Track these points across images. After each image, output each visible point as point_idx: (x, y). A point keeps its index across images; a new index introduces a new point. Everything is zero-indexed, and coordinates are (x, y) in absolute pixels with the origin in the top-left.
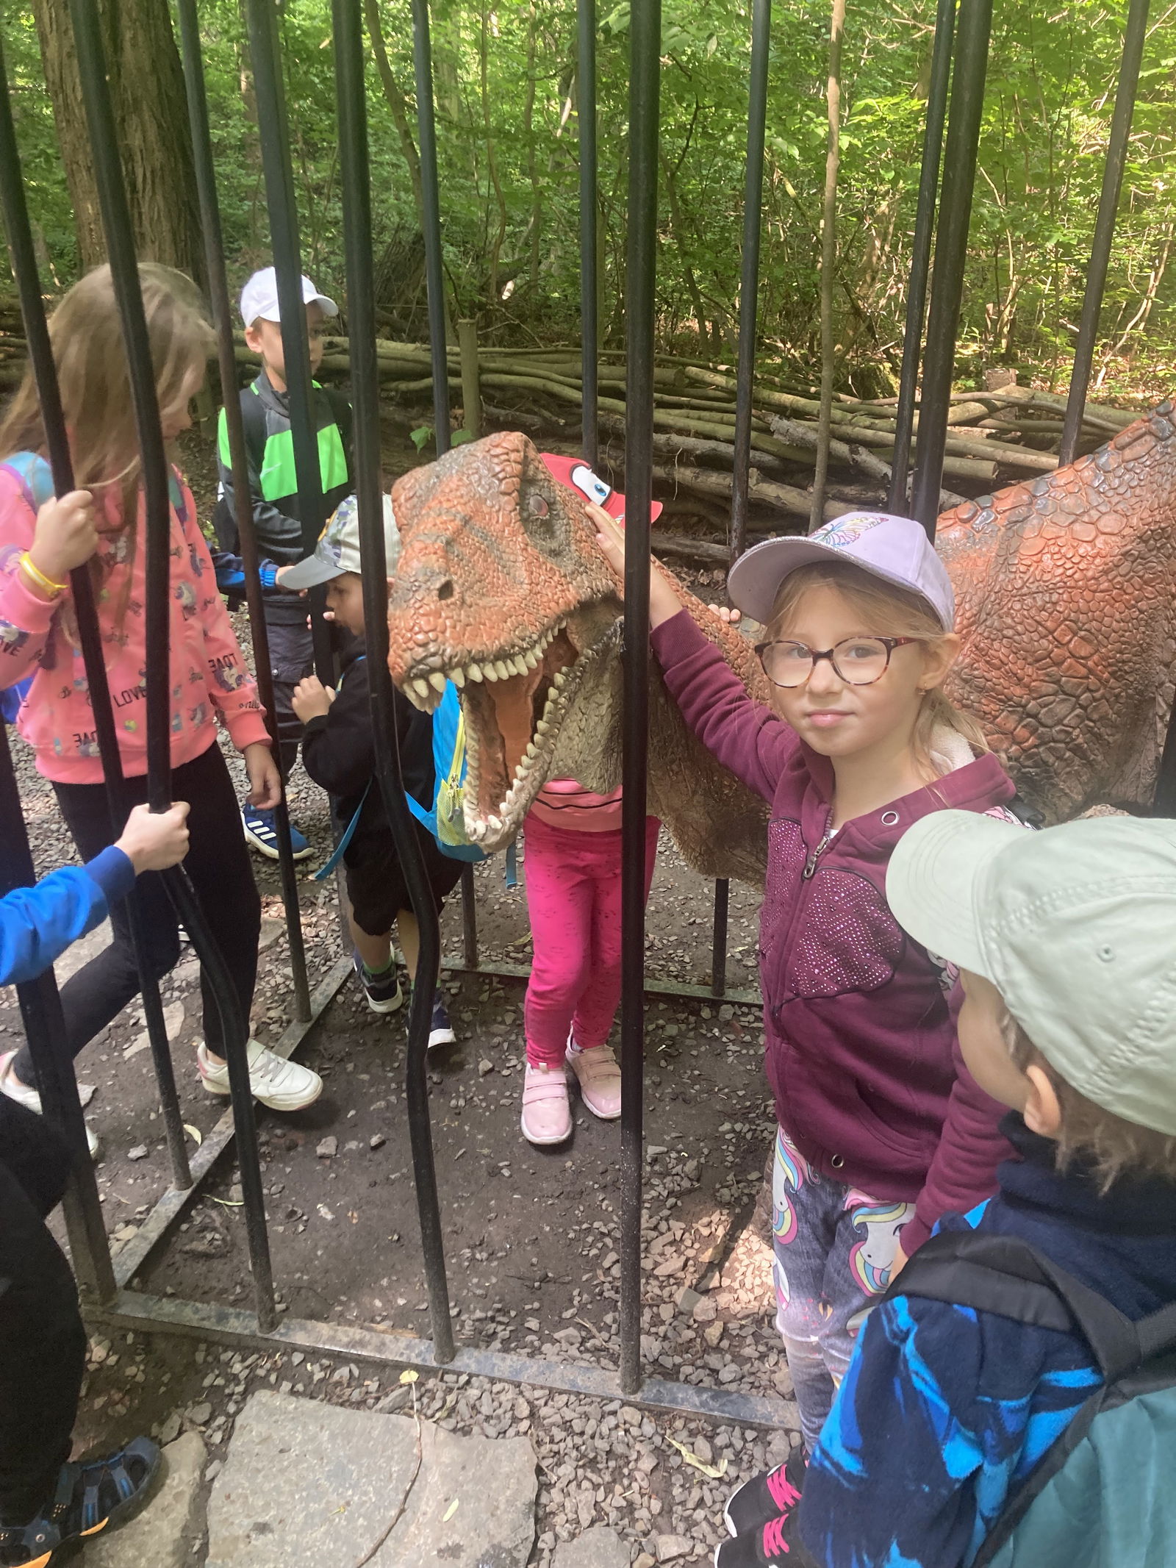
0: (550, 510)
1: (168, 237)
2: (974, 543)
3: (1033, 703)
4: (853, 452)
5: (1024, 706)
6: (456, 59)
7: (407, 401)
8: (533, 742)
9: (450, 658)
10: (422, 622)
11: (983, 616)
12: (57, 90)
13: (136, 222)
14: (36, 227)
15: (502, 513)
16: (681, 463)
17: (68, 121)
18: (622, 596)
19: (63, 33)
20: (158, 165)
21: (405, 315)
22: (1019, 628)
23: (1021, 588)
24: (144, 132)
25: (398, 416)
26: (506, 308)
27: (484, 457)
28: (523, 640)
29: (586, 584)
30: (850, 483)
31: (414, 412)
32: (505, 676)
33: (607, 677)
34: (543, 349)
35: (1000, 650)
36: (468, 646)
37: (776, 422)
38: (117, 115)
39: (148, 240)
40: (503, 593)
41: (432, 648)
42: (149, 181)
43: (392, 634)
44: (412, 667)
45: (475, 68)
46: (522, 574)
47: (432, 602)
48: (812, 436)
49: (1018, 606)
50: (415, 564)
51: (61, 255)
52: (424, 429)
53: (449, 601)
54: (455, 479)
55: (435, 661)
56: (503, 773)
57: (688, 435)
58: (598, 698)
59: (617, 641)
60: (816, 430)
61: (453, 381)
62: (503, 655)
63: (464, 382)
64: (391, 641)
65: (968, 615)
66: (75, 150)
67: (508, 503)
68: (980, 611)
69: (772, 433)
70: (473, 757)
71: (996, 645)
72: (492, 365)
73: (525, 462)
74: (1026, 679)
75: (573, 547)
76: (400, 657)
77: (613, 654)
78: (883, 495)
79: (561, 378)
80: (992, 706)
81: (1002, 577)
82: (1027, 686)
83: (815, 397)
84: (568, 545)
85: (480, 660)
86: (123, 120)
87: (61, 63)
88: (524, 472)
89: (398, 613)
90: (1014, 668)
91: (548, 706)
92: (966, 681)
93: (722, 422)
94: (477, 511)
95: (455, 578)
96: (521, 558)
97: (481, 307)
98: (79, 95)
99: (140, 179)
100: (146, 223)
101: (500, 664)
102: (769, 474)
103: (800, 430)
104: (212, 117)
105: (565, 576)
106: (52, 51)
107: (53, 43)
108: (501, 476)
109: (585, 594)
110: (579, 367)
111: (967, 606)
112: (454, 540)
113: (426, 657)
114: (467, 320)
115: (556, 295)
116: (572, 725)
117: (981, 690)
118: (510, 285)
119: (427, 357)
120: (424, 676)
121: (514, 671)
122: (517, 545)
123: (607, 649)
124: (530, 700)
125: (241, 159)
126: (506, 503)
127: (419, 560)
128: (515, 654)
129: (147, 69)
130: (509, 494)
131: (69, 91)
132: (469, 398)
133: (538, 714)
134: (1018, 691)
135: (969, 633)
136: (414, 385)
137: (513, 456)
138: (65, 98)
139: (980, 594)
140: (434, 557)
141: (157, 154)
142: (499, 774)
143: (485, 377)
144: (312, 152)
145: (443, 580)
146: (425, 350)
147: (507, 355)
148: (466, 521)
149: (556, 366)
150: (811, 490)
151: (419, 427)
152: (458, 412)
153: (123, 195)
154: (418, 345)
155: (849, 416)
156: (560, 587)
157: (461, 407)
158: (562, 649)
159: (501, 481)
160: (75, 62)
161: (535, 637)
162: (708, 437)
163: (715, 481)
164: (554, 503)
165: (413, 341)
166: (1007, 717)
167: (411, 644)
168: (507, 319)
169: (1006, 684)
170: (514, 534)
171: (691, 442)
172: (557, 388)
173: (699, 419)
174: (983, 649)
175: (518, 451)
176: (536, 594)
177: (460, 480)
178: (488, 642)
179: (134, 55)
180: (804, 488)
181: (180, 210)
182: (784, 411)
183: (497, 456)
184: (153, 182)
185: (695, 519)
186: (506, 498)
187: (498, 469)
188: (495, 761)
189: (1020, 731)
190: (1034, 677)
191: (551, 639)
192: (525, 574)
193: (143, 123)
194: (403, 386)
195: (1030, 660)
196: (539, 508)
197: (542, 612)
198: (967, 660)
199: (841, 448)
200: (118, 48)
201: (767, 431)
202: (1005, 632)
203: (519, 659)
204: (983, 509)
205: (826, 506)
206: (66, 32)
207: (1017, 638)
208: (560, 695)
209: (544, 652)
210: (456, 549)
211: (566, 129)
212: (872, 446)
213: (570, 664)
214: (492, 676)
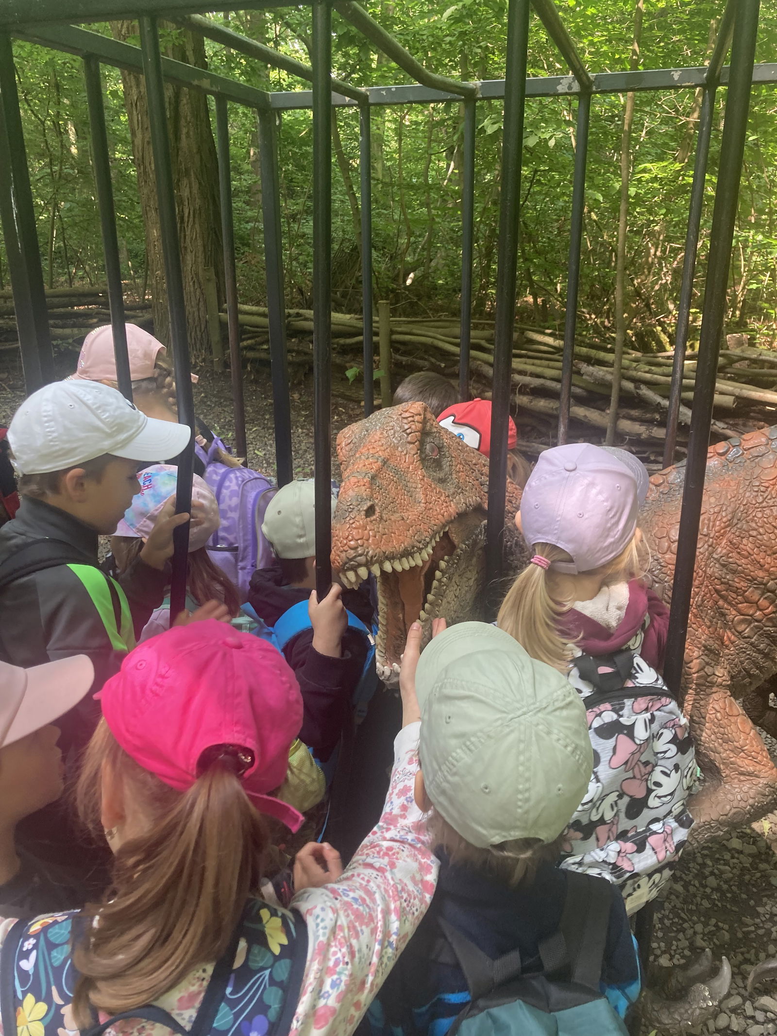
0: (440, 452)
1: (201, 249)
2: (728, 470)
3: (771, 582)
4: (637, 388)
5: (765, 585)
6: (383, 140)
7: (344, 350)
8: (423, 609)
9: (372, 557)
10: (354, 532)
11: (735, 521)
12: (139, 162)
13: (182, 240)
14: (122, 243)
15: (408, 457)
16: (521, 393)
17: (146, 182)
18: (486, 506)
19: (144, 130)
20: (197, 207)
21: (344, 295)
22: (761, 530)
23: (762, 502)
24: (190, 188)
25: (337, 359)
26: (409, 290)
27: (398, 419)
28: (420, 542)
29: (463, 501)
30: (634, 408)
31: (348, 358)
32: (407, 567)
33: (474, 560)
34: (433, 319)
35: (747, 545)
36: (383, 549)
37: (584, 368)
38: (175, 177)
39: (189, 250)
40: (407, 510)
41: (360, 550)
42: (192, 216)
43: (334, 539)
44: (346, 563)
45: (394, 145)
46: (420, 496)
47: (361, 519)
48: (609, 377)
49: (760, 515)
50: (351, 493)
51: (136, 256)
52: (355, 369)
53: (372, 518)
54: (378, 433)
55: (362, 559)
56: (403, 629)
57: (525, 375)
58: (468, 575)
59: (482, 537)
60: (612, 373)
61: (375, 339)
62: (407, 553)
63: (381, 340)
64: (332, 545)
65: (724, 520)
66: (149, 198)
67: (412, 449)
68: (733, 518)
69: (582, 375)
70: (383, 617)
71: (745, 541)
72: (399, 329)
73: (424, 422)
74: (767, 566)
75: (454, 476)
76: (339, 556)
77: (480, 546)
78: (657, 417)
79: (443, 338)
80: (742, 583)
81: (748, 494)
82: (767, 571)
83: (612, 351)
84: (451, 474)
85: (391, 558)
86: (179, 180)
87: (143, 148)
88: (424, 428)
89: (338, 526)
90: (758, 558)
91: (435, 583)
92: (724, 566)
93: (548, 367)
94: (392, 455)
95: (376, 501)
96: (420, 486)
97: (393, 291)
98: (153, 168)
99: (186, 215)
100: (188, 240)
101: (404, 559)
102: (581, 401)
103: (601, 373)
104: (232, 173)
105: (448, 496)
106: (138, 141)
107: (139, 135)
108: (408, 431)
109: (462, 507)
110: (457, 331)
111: (724, 514)
112: (376, 476)
113: (355, 557)
114: (384, 301)
115: (440, 282)
116: (450, 595)
117: (734, 572)
118: (412, 275)
119: (360, 324)
120: (354, 569)
121: (413, 564)
122: (417, 476)
123: (475, 543)
124: (422, 579)
125: (247, 198)
126: (411, 449)
127: (353, 491)
128: (414, 553)
129: (195, 151)
130: (414, 443)
131: (147, 164)
132: (384, 349)
133: (428, 589)
134: (761, 574)
135: (725, 532)
136: (349, 341)
137: (417, 418)
138: (145, 168)
139: (732, 505)
140: (363, 488)
141: (197, 200)
142: (400, 629)
143: (396, 337)
144: (291, 194)
145: (369, 504)
146: (357, 319)
147: (409, 322)
148: (385, 462)
149: (440, 330)
150: (608, 412)
151: (351, 367)
152: (376, 358)
153: (176, 227)
154: (352, 315)
155: (634, 364)
156: (445, 504)
157: (378, 355)
158: (446, 545)
159: (408, 434)
160: (151, 148)
161: (428, 540)
162: (538, 376)
163: (542, 404)
164: (442, 447)
165: (349, 312)
166: (753, 592)
167: (346, 548)
168: (410, 298)
169: (752, 569)
170: (415, 469)
171: (527, 379)
172: (441, 344)
173: (533, 364)
174: (735, 544)
175: (420, 415)
176: (429, 509)
177: (382, 434)
178: (397, 545)
179: (187, 141)
180: (603, 410)
181: (209, 234)
182: (589, 360)
183: (406, 418)
184: (194, 217)
185: (529, 428)
186: (411, 446)
187: (406, 427)
188: (398, 620)
189: (763, 602)
190: (772, 564)
191: (438, 539)
192: (422, 496)
193: (190, 184)
194: (342, 341)
195: (769, 552)
196: (433, 450)
197: (433, 522)
198: (724, 551)
199: (629, 385)
200: (177, 138)
201: (579, 373)
202: (751, 533)
203: (417, 555)
204: (734, 447)
205: (619, 422)
206: (147, 128)
207: (759, 537)
208: (443, 576)
209: (433, 549)
210: (378, 481)
211: (450, 180)
212: (650, 384)
213: (450, 554)
214: (399, 568)
